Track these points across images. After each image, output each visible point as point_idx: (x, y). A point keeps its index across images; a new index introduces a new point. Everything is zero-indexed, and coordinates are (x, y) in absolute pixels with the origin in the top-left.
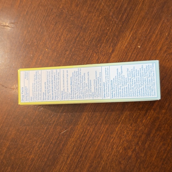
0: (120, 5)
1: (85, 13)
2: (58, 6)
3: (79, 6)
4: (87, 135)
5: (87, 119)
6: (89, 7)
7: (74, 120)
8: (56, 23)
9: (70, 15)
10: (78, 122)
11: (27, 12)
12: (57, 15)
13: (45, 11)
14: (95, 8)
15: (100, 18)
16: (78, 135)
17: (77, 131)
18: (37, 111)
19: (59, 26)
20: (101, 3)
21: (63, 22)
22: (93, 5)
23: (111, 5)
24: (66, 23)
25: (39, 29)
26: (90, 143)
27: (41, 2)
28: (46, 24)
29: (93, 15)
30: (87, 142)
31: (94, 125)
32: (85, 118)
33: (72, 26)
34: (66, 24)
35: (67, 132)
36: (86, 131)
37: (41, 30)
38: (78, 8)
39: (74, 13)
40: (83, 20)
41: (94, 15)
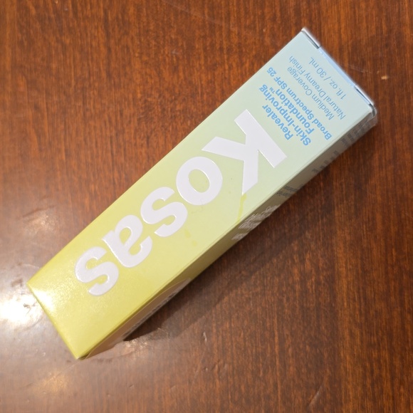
0: (278, 9)
1: (203, 76)
2: (131, 96)
3: (181, 68)
4: (381, 376)
5: (357, 332)
6: (206, 57)
7: (326, 355)
8: (148, 138)
9: (171, 102)
10: (339, 353)
11: (66, 151)
12: (139, 120)
13: (105, 125)
14: (221, 49)
15: (247, 65)
16: (360, 388)
17: (350, 379)
18: (217, 381)
19: (158, 143)
20: (229, 32)
21: (162, 126)
22: (212, 45)
23: (257, 22)
24: (170, 125)
25: (116, 175)
26: (402, 390)
27: (87, 110)
28: (125, 155)
29: (225, 70)
30: (391, 394)
31: (385, 338)
32: (352, 335)
33: (189, 122)
34: (173, 128)
35: (324, 394)
36: (371, 365)
37: (120, 176)
38: (181, 74)
39: (177, 91)
40: (208, 94)
41: (227, 67)
